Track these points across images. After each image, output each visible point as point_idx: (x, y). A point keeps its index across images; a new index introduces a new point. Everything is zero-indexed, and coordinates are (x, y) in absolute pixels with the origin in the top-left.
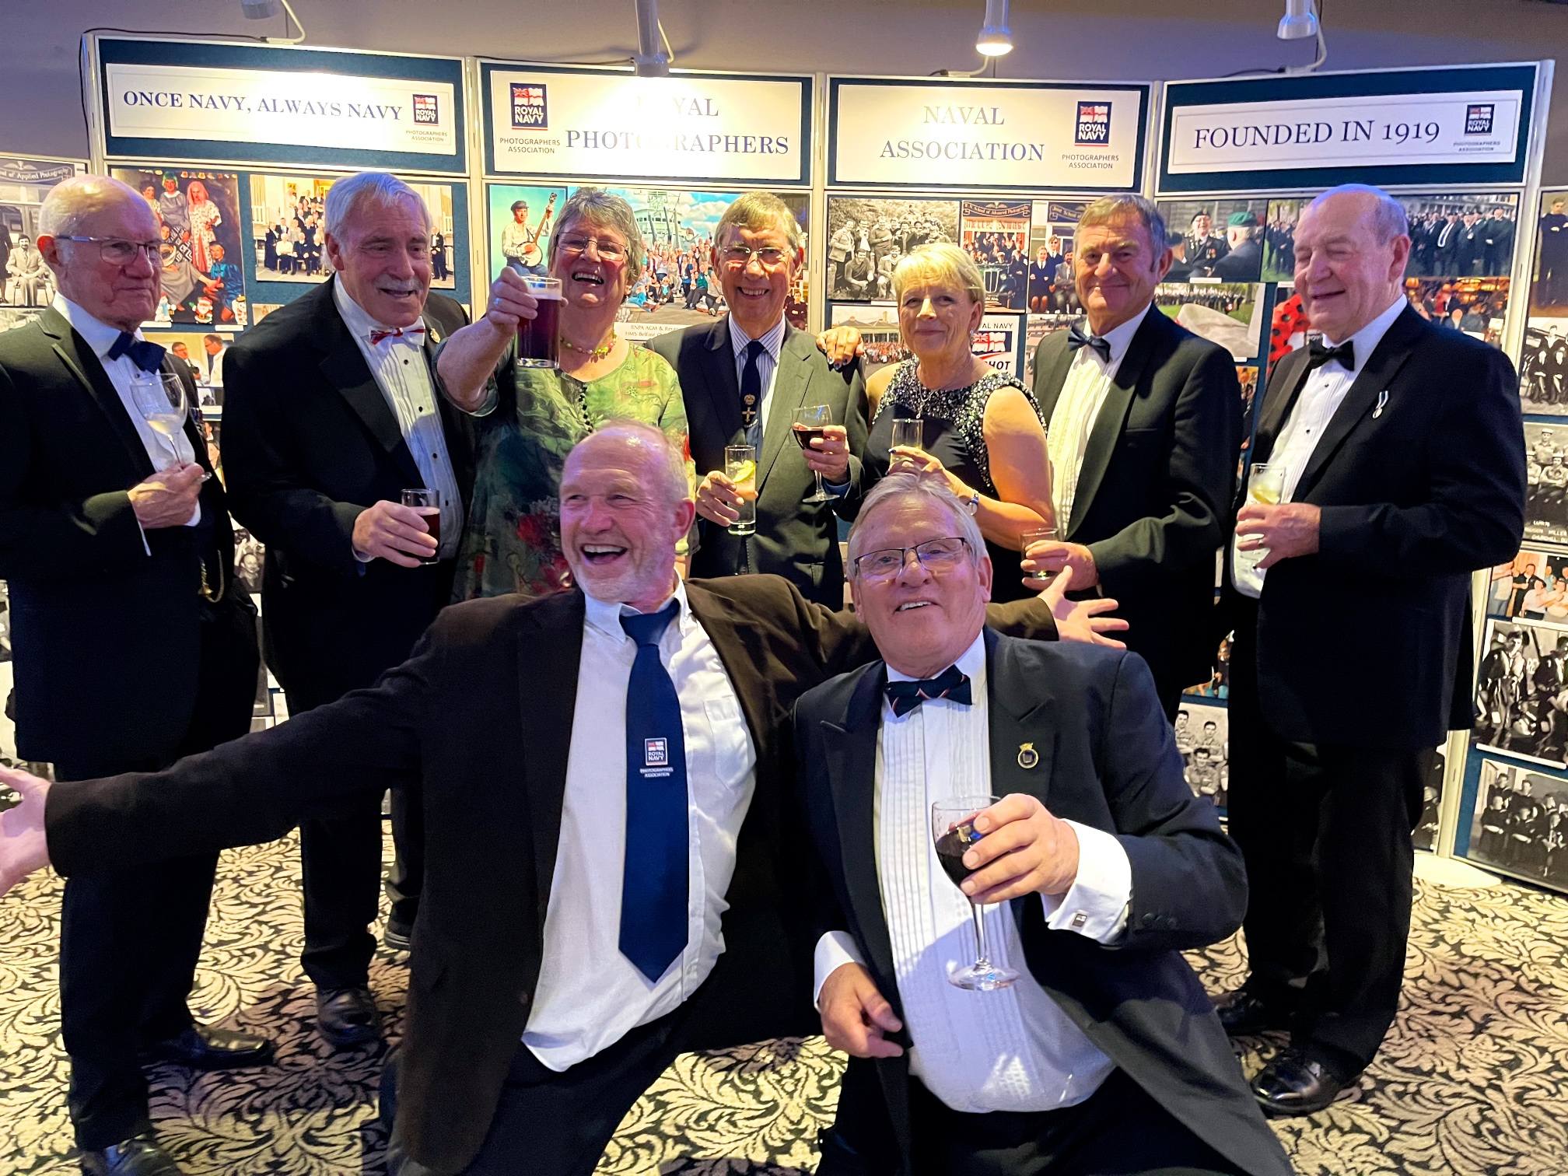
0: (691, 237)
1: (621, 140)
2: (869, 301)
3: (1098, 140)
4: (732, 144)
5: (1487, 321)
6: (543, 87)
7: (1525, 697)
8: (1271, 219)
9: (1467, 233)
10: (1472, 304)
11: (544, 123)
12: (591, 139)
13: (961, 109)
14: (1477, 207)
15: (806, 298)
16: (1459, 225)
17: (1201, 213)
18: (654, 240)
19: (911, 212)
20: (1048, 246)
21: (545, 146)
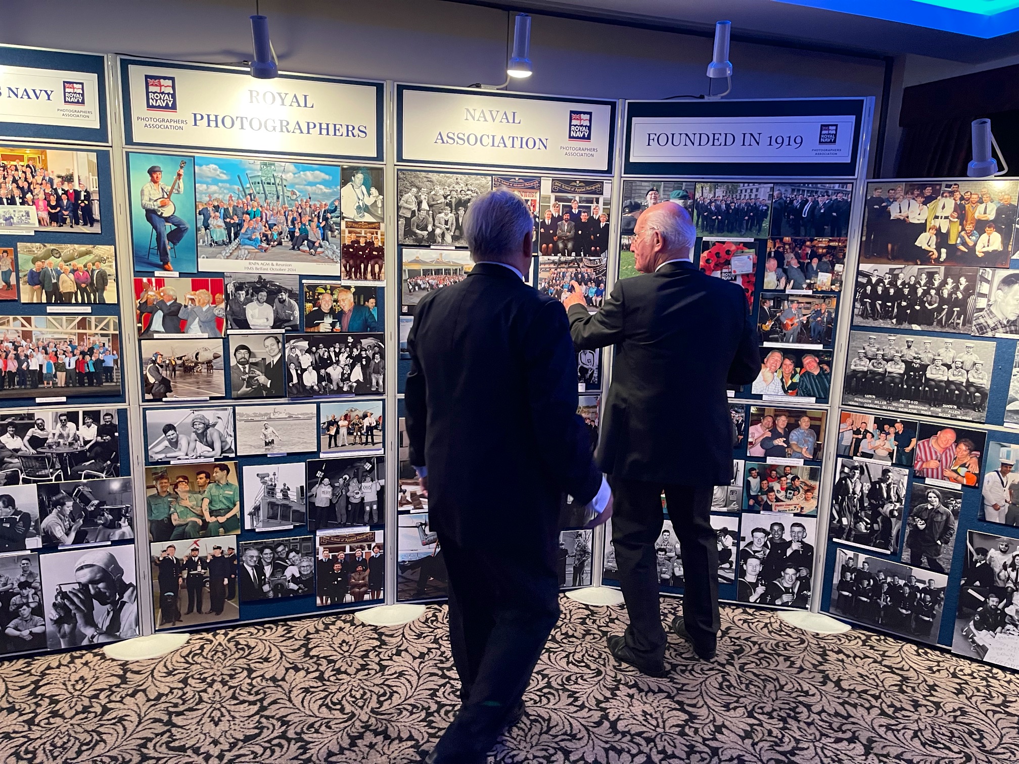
0: (294, 197)
1: (238, 123)
2: (429, 246)
3: (583, 138)
4: (324, 129)
5: (833, 266)
6: (173, 79)
7: (863, 508)
8: (697, 196)
9: (821, 209)
10: (824, 255)
11: (174, 107)
12: (213, 121)
13: (491, 112)
14: (827, 192)
15: (383, 243)
16: (816, 203)
17: (652, 190)
18: (266, 198)
19: (458, 183)
20: (552, 209)
21: (175, 124)
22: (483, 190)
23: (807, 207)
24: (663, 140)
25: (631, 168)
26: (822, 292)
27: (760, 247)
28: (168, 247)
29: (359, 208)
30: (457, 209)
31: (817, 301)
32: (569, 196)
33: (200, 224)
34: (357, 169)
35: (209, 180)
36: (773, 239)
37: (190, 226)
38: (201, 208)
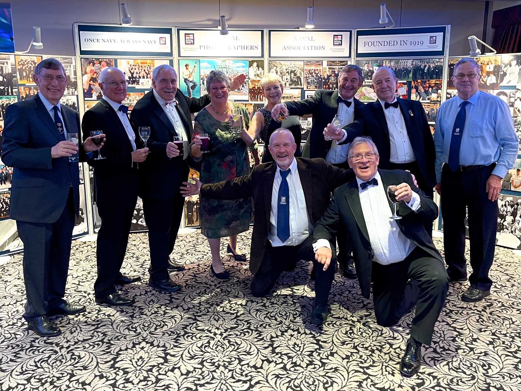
0: (233, 72)
3: (339, 45)
4: (243, 48)
5: (437, 91)
6: (193, 34)
8: (384, 65)
9: (431, 69)
10: (434, 87)
11: (194, 43)
12: (206, 47)
13: (303, 37)
14: (434, 62)
16: (429, 66)
17: (367, 63)
19: (291, 64)
20: (327, 72)
21: (194, 49)
22: (300, 66)
23: (426, 68)
24: (370, 44)
25: (358, 55)
26: (434, 101)
27: (409, 84)
28: (191, 91)
29: (255, 75)
30: (291, 74)
31: (432, 105)
32: (334, 67)
33: (201, 83)
34: (254, 61)
35: (204, 68)
36: (414, 81)
37: (198, 84)
38: (201, 77)
